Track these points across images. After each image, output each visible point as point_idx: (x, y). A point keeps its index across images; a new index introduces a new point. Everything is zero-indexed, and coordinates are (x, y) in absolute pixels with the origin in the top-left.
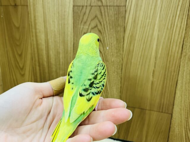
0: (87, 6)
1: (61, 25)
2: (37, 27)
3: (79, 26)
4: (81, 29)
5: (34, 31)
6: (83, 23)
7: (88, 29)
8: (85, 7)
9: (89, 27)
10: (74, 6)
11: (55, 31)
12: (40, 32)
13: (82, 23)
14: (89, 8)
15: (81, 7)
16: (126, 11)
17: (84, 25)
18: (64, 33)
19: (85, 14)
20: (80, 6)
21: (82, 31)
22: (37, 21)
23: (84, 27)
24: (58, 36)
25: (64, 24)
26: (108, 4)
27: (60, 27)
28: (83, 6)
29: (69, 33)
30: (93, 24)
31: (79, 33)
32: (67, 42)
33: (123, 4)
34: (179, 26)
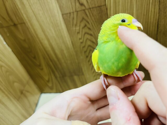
0: (73, 12)
1: (58, 31)
2: (39, 36)
3: (72, 29)
4: (74, 31)
6: (74, 26)
7: (80, 29)
8: (72, 14)
9: (80, 27)
10: (63, 15)
11: (54, 36)
12: (42, 39)
14: (75, 13)
15: (69, 14)
16: (107, 9)
18: (62, 36)
19: (73, 18)
20: (67, 14)
22: (37, 33)
23: (76, 28)
24: (58, 39)
25: (60, 30)
26: (91, 7)
28: (70, 13)
29: (66, 35)
30: (83, 25)
32: (67, 42)
33: (103, 4)
34: (153, 11)
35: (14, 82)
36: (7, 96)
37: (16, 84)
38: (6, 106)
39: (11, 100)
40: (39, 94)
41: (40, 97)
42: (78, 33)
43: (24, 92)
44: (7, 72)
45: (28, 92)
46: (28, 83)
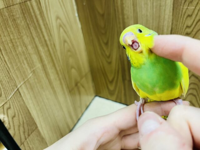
1: (156, 7)
2: (125, 12)
3: (182, 7)
4: (184, 11)
5: (121, 17)
7: (194, 10)
9: (195, 7)
11: (147, 15)
12: (128, 18)
13: (185, 3)
17: (188, 6)
18: (160, 17)
21: (185, 12)
22: (124, 5)
23: (189, 8)
24: (151, 21)
25: (160, 6)
27: (154, 10)
29: (167, 17)
31: (180, 16)
32: (163, 28)
35: (72, 67)
36: (60, 80)
37: (73, 71)
38: (55, 92)
39: (62, 87)
40: (94, 95)
41: (93, 99)
42: (189, 16)
43: (79, 85)
44: (69, 51)
45: (83, 87)
46: (86, 75)
